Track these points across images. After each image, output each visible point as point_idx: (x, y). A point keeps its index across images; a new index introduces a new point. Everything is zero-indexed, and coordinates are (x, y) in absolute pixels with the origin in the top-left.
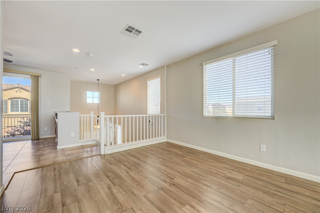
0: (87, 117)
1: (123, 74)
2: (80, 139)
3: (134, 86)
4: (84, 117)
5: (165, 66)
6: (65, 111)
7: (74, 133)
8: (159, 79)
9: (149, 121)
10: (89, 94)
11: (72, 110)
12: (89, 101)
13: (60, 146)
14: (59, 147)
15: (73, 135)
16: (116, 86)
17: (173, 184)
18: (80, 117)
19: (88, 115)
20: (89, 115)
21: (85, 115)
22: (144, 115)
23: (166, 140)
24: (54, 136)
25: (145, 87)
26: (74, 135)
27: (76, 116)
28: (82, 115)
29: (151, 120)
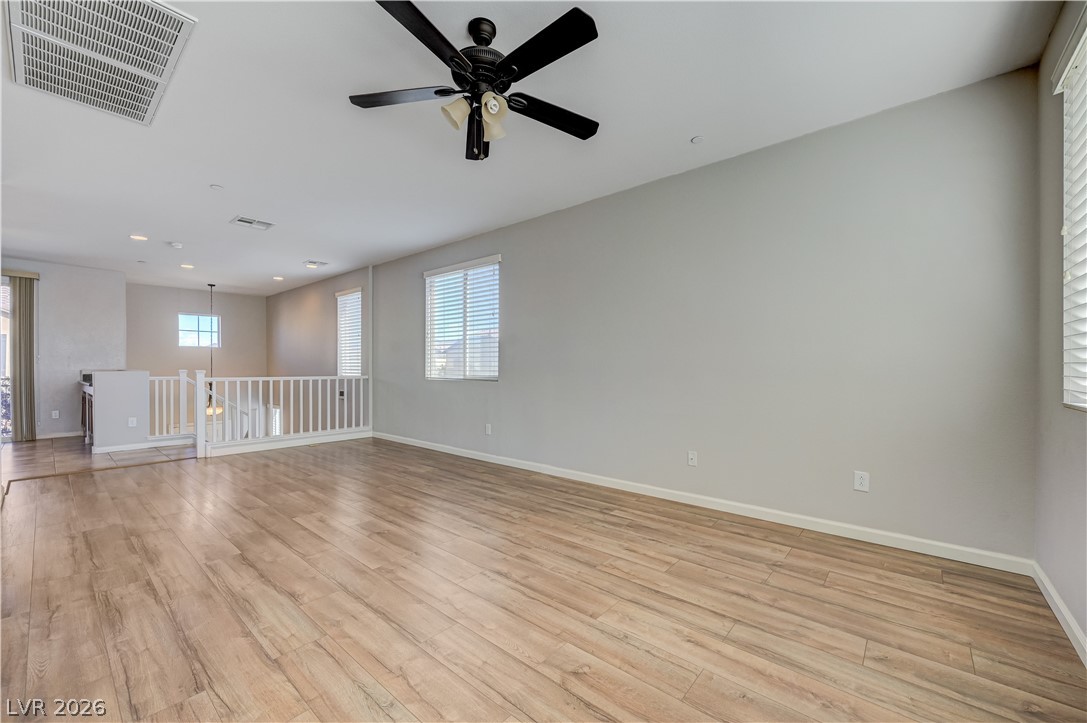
0: (168, 382)
1: (277, 276)
2: (152, 432)
3: (312, 303)
4: (161, 382)
5: (367, 267)
6: (111, 368)
7: (135, 419)
8: (358, 295)
9: (342, 394)
10: (185, 321)
11: (131, 366)
12: (186, 340)
13: (99, 446)
14: (96, 450)
15: (133, 422)
16: (268, 298)
17: (378, 533)
18: (152, 383)
19: (172, 379)
20: (176, 378)
21: (164, 379)
22: (329, 378)
23: (370, 434)
24: (81, 433)
25: (332, 310)
26: (135, 422)
27: (141, 379)
28: (157, 379)
29: (343, 391)
